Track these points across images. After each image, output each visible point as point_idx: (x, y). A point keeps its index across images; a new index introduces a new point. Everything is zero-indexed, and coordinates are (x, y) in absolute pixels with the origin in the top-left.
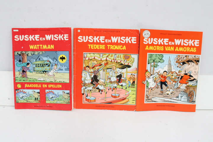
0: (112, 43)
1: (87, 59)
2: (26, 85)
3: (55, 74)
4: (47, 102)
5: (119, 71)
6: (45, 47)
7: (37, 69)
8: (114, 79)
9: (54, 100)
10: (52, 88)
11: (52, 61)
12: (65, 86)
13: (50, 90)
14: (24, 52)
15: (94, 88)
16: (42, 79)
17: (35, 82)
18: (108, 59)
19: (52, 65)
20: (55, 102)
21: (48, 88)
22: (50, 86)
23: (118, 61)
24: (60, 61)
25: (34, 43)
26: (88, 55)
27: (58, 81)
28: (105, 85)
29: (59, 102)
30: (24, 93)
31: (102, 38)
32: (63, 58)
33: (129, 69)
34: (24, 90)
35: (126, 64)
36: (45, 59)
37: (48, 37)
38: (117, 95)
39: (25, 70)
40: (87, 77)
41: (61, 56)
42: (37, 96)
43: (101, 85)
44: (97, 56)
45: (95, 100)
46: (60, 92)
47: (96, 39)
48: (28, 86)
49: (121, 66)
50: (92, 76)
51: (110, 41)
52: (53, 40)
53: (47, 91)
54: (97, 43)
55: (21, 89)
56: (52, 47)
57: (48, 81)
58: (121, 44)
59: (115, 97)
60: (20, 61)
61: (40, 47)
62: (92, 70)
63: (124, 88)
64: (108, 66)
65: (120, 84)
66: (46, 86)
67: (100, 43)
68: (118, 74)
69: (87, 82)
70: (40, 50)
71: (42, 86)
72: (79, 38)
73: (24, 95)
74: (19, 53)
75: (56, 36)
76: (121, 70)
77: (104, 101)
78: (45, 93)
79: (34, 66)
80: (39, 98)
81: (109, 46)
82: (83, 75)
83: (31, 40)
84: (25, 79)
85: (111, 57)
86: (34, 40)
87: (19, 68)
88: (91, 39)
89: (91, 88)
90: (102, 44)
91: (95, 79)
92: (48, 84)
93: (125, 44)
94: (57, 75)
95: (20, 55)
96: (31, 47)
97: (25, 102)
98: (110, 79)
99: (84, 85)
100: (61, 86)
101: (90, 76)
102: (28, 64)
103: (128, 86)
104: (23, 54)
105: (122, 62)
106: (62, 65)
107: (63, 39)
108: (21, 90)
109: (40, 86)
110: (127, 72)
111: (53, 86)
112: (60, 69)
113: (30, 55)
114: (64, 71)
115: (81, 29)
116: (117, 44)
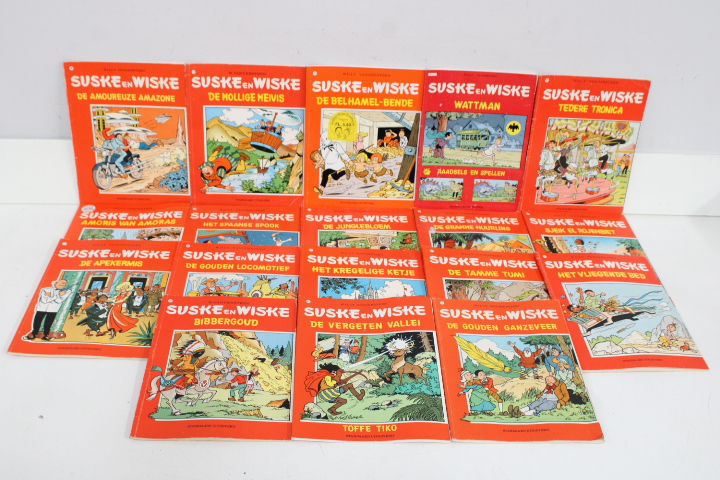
0: (600, 103)
1: (554, 128)
2: (440, 171)
3: (495, 152)
4: (474, 199)
5: (605, 149)
6: (483, 106)
7: (463, 143)
8: (594, 163)
9: (487, 196)
10: (486, 177)
11: (492, 131)
12: (510, 174)
13: (483, 180)
14: (443, 113)
15: (558, 177)
16: (471, 161)
17: (458, 165)
18: (589, 129)
19: (493, 139)
20: (489, 199)
21: (479, 177)
22: (483, 173)
23: (607, 133)
24: (509, 131)
25: (463, 97)
26: (556, 122)
27: (500, 164)
28: (577, 172)
29: (495, 200)
30: (434, 183)
31: (585, 93)
32: (514, 127)
33: (621, 146)
34: (435, 179)
35: (619, 138)
36: (481, 126)
37: (491, 89)
38: (595, 189)
39: (441, 145)
40: (548, 160)
41: (512, 123)
42: (457, 189)
43: (571, 173)
44: (571, 123)
45: (556, 199)
46: (501, 183)
47: (574, 94)
48: (444, 172)
49: (609, 141)
50: (558, 158)
51: (597, 99)
52: (499, 94)
53: (477, 181)
54: (575, 102)
55: (430, 176)
56: (498, 106)
57: (481, 164)
58: (615, 104)
59: (591, 193)
60: (433, 129)
61: (473, 105)
62: (559, 148)
63: (609, 177)
64: (587, 141)
65: (603, 171)
66: (476, 173)
67: (580, 102)
68: (603, 155)
69: (547, 168)
70: (473, 110)
71: (469, 172)
72: (546, 92)
73: (434, 187)
74: (434, 114)
75: (506, 87)
76: (608, 148)
77: (571, 200)
78: (473, 185)
79: (459, 138)
80: (460, 192)
81: (594, 107)
82: (543, 156)
83: (458, 92)
84: (439, 159)
85: (595, 126)
86: (464, 92)
87: (431, 141)
88: (565, 94)
89: (552, 178)
90: (584, 103)
91: (562, 163)
92: (480, 169)
93: (623, 104)
94: (499, 156)
95: (435, 118)
96: (458, 105)
97: (434, 199)
98: (587, 162)
99: (542, 174)
100: (503, 174)
101: (555, 156)
102: (448, 134)
103: (616, 173)
104: (441, 117)
105: (613, 135)
106: (511, 138)
107: (518, 95)
108: (430, 179)
109: (466, 172)
110: (617, 151)
111: (489, 173)
112: (506, 146)
113: (453, 118)
114: (513, 148)
115: (551, 77)
116: (609, 104)
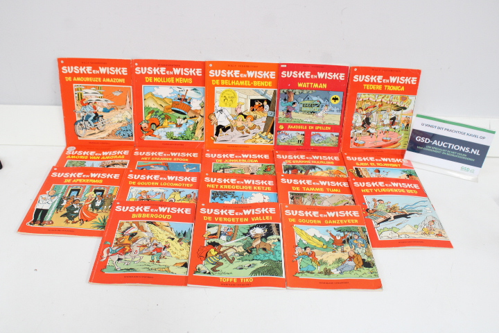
0: (390, 84)
1: (361, 100)
2: (289, 127)
3: (324, 115)
4: (312, 145)
5: (393, 113)
6: (316, 85)
7: (304, 109)
8: (387, 122)
9: (320, 143)
10: (319, 130)
11: (322, 101)
12: (334, 128)
13: (317, 133)
14: (291, 90)
15: (364, 131)
16: (309, 121)
17: (301, 123)
18: (383, 100)
19: (322, 106)
20: (321, 145)
21: (314, 130)
22: (317, 128)
23: (394, 103)
24: (333, 101)
25: (303, 80)
26: (362, 96)
27: (327, 123)
28: (376, 128)
29: (325, 145)
30: (286, 134)
31: (380, 78)
32: (335, 99)
33: (404, 111)
34: (286, 132)
35: (402, 106)
36: (315, 98)
37: (321, 75)
38: (388, 139)
39: (290, 110)
40: (358, 119)
41: (334, 97)
42: (301, 138)
43: (373, 128)
44: (372, 97)
45: (363, 144)
46: (329, 134)
47: (373, 79)
48: (292, 127)
49: (396, 109)
50: (364, 119)
51: (388, 81)
52: (326, 78)
53: (313, 133)
54: (373, 83)
55: (283, 130)
56: (325, 86)
57: (316, 122)
58: (399, 84)
59: (386, 141)
60: (285, 100)
61: (310, 85)
62: (364, 112)
63: (397, 131)
64: (382, 108)
65: (393, 127)
66: (312, 128)
67: (377, 83)
68: (392, 117)
69: (357, 125)
70: (309, 88)
71: (308, 127)
72: (355, 77)
73: (286, 137)
74: (285, 91)
75: (330, 74)
76: (396, 112)
77: (373, 145)
78: (311, 135)
80: (303, 140)
81: (386, 86)
82: (354, 117)
83: (300, 77)
84: (289, 119)
85: (387, 98)
86: (303, 77)
87: (284, 108)
88: (367, 78)
89: (361, 132)
90: (379, 84)
91: (367, 122)
92: (315, 125)
93: (404, 85)
94: (326, 117)
95: (286, 93)
96: (300, 85)
97: (286, 144)
98: (383, 121)
100: (329, 128)
101: (362, 118)
102: (294, 103)
104: (289, 92)
105: (398, 104)
106: (334, 106)
107: (338, 78)
108: (283, 132)
109: (306, 128)
110: (402, 114)
111: (321, 128)
112: (331, 111)
113: (297, 93)
114: (335, 112)
115: (358, 68)
116: (395, 84)
